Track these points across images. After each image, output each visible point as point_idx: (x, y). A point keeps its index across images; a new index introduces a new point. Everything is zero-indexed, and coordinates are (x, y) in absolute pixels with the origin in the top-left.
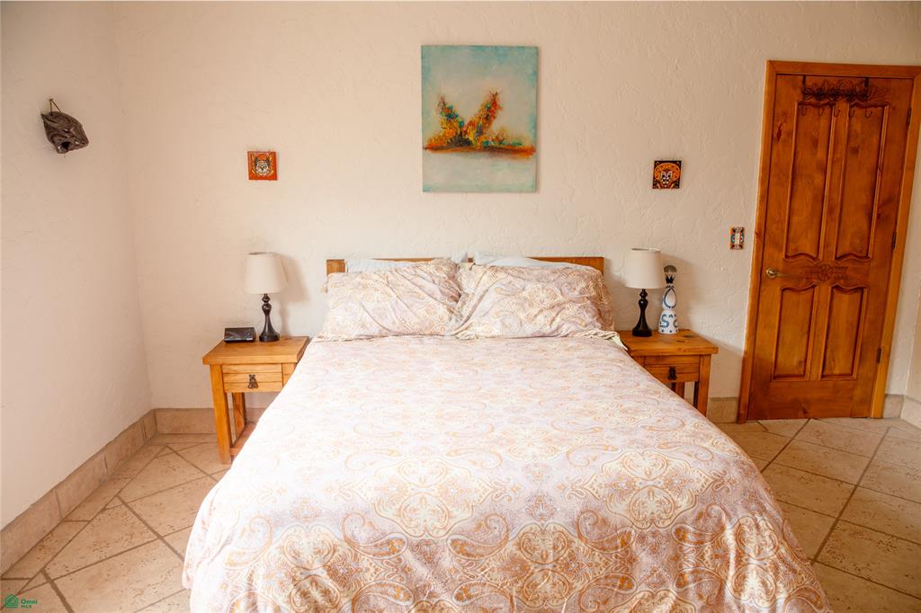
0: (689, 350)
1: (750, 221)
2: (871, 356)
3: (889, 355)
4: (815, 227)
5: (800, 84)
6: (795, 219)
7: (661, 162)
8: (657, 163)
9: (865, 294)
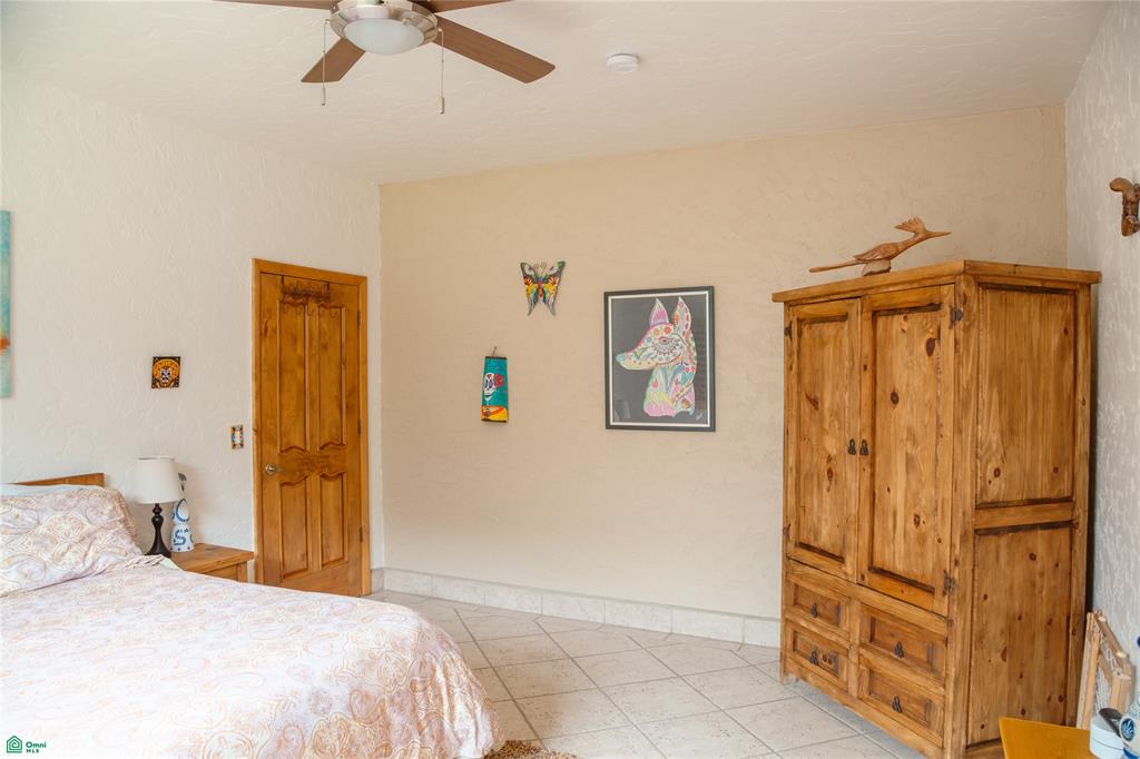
0: (228, 561)
1: (248, 419)
2: (356, 535)
3: (368, 533)
4: (301, 419)
5: (279, 282)
6: (285, 413)
7: (160, 358)
8: (156, 360)
9: (345, 480)
